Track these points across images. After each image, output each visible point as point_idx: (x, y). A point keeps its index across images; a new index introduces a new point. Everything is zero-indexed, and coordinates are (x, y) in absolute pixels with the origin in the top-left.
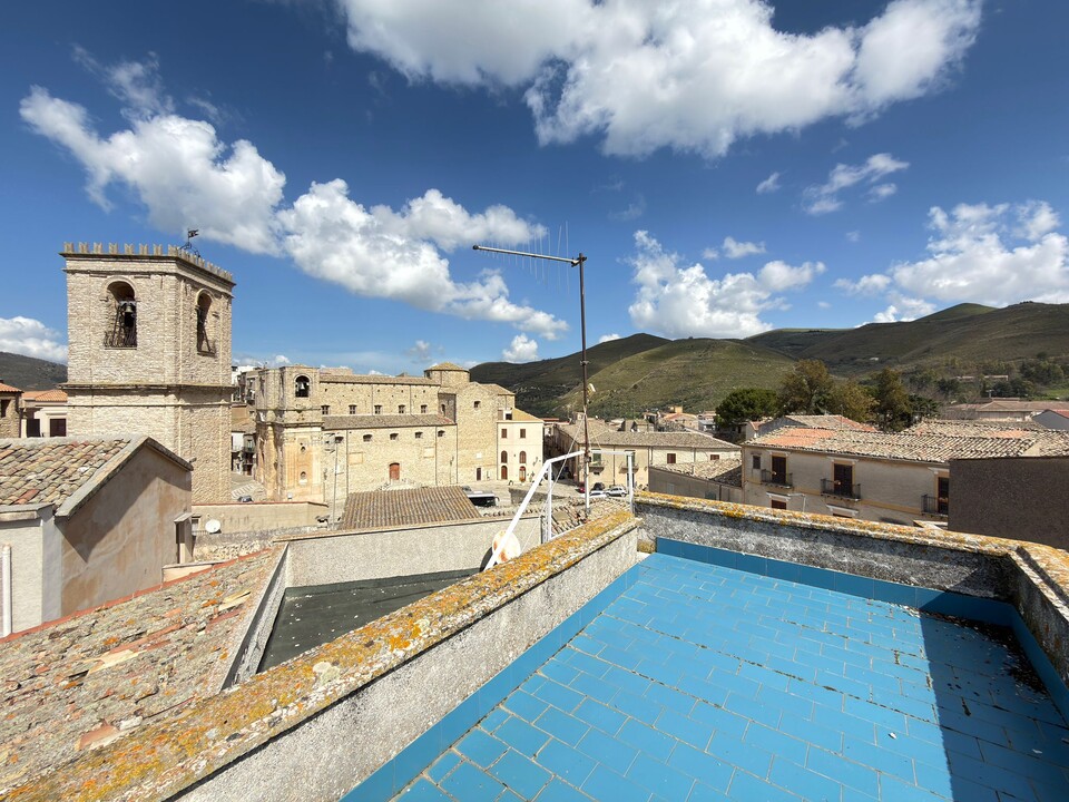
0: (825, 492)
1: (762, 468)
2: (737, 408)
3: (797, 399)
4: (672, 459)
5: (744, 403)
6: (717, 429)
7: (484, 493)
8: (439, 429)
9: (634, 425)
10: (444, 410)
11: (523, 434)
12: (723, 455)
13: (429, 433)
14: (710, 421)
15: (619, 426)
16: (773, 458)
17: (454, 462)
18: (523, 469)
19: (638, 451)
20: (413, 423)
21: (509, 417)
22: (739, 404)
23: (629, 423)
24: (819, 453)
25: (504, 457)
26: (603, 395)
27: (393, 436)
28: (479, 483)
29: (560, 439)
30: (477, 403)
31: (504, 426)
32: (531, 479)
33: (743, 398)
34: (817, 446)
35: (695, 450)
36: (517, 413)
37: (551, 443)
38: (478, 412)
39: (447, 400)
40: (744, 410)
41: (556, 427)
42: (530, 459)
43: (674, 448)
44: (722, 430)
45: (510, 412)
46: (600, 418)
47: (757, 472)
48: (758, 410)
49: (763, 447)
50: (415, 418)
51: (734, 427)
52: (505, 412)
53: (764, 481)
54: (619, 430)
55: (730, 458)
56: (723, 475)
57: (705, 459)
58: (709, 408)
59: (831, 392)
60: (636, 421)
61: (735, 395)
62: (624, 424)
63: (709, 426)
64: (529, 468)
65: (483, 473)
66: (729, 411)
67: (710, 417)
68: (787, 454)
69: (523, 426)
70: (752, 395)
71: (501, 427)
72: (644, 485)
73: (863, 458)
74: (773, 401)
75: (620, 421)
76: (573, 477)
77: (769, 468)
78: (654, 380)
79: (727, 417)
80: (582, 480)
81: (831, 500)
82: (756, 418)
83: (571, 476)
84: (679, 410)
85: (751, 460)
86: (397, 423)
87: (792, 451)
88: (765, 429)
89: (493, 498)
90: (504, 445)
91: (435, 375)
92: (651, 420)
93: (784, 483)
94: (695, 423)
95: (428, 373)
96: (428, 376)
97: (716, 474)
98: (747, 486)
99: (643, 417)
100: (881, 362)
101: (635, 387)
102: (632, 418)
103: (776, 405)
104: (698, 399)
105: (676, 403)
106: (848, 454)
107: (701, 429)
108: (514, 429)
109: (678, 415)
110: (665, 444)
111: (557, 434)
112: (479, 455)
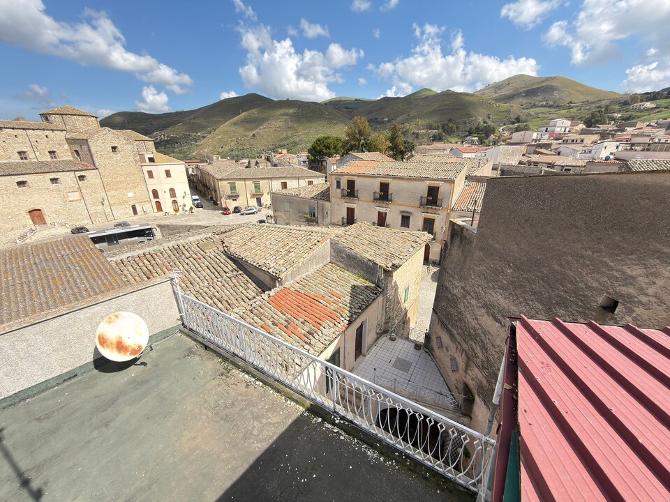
0: (375, 199)
1: (342, 188)
2: (320, 149)
3: (353, 143)
4: (284, 185)
5: (324, 146)
6: (309, 164)
7: (141, 226)
8: (78, 174)
9: (257, 163)
10: (78, 155)
11: (168, 174)
12: (315, 181)
13: (68, 179)
14: (305, 158)
15: (246, 164)
16: (348, 181)
17: (106, 202)
18: (175, 202)
19: (262, 182)
20: (40, 169)
21: (151, 160)
22: (321, 147)
23: (253, 162)
24: (373, 176)
25: (155, 194)
26: (231, 141)
27: (21, 184)
28: (136, 217)
29: (202, 177)
30: (114, 148)
31: (149, 168)
32: (183, 209)
33: (323, 142)
34: (371, 172)
35: (298, 178)
36: (158, 156)
37: (195, 180)
38: (117, 157)
39: (79, 145)
40: (325, 151)
41: (197, 167)
42: (179, 194)
43: (285, 178)
44: (312, 165)
45: (151, 156)
46: (232, 159)
47: (339, 191)
48: (332, 151)
49: (342, 175)
50: (46, 164)
51: (318, 161)
52: (147, 156)
53: (343, 196)
54: (247, 167)
55: (319, 182)
56: (318, 194)
57: (306, 185)
58: (302, 150)
59: (370, 138)
60: (258, 159)
61: (319, 140)
62: (249, 162)
63: (304, 162)
64: (180, 201)
65: (139, 209)
66: (316, 151)
67: (304, 156)
68: (355, 178)
69: (167, 168)
70: (329, 141)
71: (146, 169)
72: (268, 204)
73: (395, 178)
74: (340, 145)
75: (246, 161)
76: (217, 204)
77: (346, 187)
78: (266, 130)
79: (315, 156)
80: (224, 206)
81: (377, 204)
82: (330, 155)
83: (215, 203)
84: (285, 151)
85: (335, 183)
86: (20, 170)
87: (358, 176)
88: (340, 163)
89: (150, 229)
90: (152, 184)
91: (56, 119)
92: (268, 159)
93: (354, 196)
94: (296, 160)
95: (45, 116)
96: (47, 119)
97: (314, 194)
98: (333, 200)
99: (261, 157)
100: (389, 121)
101: (254, 135)
102: (254, 158)
103: (341, 147)
104: (295, 144)
105: (282, 147)
106: (388, 176)
107: (300, 164)
108: (159, 170)
109: (285, 155)
110: (279, 176)
111: (199, 173)
112: (130, 195)
